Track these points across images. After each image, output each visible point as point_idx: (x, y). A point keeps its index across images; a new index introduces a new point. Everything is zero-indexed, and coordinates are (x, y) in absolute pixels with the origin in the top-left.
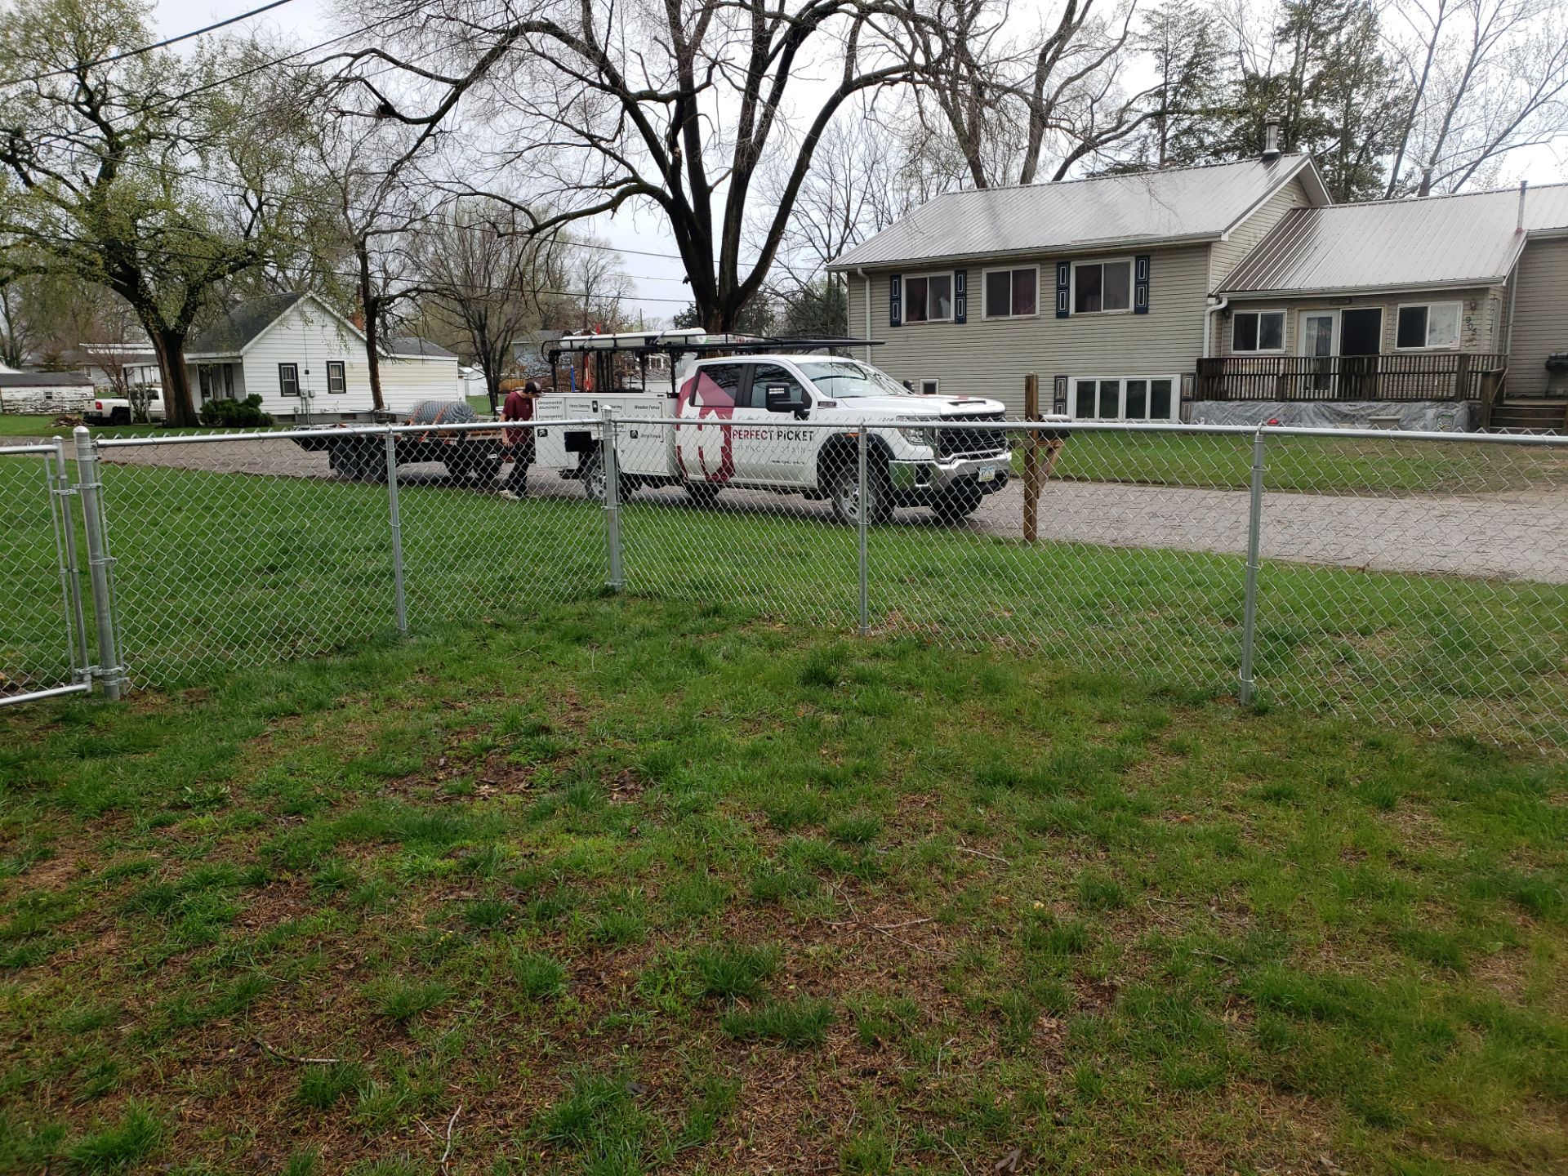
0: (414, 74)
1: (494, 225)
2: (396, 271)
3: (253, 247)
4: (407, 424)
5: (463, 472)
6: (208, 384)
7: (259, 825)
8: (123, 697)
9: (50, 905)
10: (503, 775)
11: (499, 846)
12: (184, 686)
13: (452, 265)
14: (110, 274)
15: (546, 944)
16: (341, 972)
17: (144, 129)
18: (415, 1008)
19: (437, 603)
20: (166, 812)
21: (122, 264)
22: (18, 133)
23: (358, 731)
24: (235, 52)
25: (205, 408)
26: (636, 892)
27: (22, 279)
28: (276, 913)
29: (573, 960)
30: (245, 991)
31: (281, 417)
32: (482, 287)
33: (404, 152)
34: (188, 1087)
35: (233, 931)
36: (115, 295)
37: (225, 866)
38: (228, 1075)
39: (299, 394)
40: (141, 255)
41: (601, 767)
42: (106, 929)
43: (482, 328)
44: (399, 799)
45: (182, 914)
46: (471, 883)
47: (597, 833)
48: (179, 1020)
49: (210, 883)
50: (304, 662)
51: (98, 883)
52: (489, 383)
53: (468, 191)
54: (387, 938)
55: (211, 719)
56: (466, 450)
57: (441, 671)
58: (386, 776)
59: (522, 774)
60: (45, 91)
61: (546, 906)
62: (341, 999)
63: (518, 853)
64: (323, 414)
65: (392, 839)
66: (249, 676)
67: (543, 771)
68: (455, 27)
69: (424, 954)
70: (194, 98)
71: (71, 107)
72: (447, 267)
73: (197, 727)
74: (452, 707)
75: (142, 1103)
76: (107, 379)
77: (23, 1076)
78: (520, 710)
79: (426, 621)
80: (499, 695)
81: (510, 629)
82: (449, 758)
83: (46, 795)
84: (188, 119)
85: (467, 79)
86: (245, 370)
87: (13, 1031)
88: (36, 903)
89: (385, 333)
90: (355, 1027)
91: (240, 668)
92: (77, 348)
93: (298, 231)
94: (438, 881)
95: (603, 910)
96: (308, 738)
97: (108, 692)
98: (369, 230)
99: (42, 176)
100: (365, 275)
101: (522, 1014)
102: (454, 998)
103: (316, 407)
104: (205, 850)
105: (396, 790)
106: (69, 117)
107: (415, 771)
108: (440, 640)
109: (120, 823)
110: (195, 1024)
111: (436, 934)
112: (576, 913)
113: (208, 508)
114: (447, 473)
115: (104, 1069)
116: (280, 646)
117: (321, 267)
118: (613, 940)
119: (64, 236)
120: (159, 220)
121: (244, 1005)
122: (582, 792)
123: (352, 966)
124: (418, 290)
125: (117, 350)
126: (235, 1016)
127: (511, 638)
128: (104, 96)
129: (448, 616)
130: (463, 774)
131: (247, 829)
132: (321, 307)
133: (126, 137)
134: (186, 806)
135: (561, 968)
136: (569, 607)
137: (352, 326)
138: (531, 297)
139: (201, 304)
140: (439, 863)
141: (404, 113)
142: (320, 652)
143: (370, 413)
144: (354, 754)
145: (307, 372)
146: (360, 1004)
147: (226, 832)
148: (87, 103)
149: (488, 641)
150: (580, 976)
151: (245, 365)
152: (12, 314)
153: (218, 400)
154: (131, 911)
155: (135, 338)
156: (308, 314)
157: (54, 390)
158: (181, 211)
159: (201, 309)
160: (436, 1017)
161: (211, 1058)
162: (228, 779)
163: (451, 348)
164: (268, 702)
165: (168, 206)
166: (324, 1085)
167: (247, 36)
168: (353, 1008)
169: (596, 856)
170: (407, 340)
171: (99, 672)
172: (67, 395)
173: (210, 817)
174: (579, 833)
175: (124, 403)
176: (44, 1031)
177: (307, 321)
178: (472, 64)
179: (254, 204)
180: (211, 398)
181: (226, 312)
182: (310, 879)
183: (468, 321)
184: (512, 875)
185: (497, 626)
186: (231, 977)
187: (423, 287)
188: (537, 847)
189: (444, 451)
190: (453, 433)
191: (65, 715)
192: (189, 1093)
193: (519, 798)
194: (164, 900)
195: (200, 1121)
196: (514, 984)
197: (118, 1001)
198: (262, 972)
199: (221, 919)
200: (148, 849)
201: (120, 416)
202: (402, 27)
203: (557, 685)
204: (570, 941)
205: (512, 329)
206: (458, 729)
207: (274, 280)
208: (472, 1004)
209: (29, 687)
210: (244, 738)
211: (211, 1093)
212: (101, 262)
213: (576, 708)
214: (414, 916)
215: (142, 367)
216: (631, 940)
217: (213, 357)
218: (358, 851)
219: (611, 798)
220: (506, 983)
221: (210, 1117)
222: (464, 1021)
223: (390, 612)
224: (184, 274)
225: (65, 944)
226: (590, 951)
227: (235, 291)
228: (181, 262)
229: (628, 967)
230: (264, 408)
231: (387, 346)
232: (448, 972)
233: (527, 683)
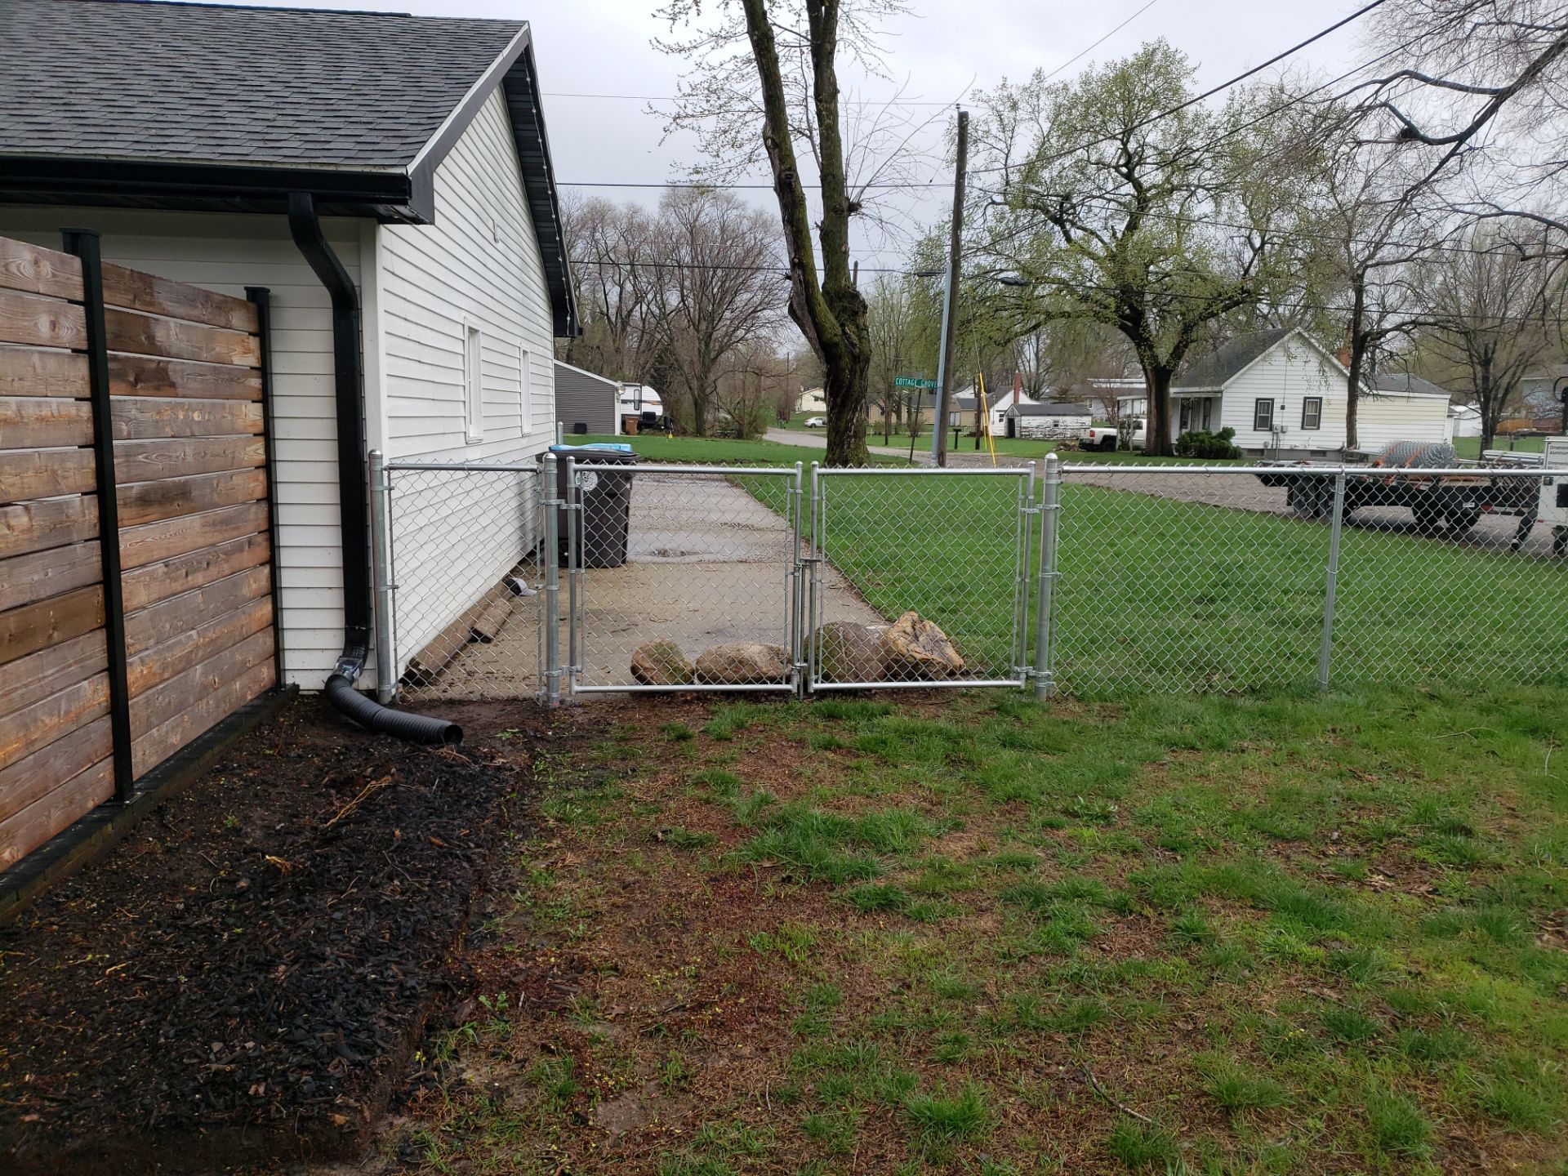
0: (1447, 90)
1: (1519, 248)
2: (1394, 305)
3: (1250, 285)
4: (1376, 465)
5: (1432, 521)
6: (1187, 418)
7: (1136, 852)
8: (1049, 698)
9: (951, 873)
10: (1403, 870)
11: (1379, 952)
12: (1100, 700)
13: (1461, 294)
14: (1120, 316)
15: (1416, 1088)
16: (1179, 1030)
17: (1169, 183)
18: (1245, 1102)
19: (1367, 660)
20: (1059, 814)
21: (1131, 307)
22: (1067, 197)
23: (1253, 780)
24: (1262, 99)
25: (1181, 439)
26: (1549, 1069)
27: (1052, 323)
28: (1131, 946)
29: (1446, 1121)
30: (1085, 1015)
31: (1250, 451)
32: (1494, 317)
33: (1422, 176)
34: (1017, 1087)
35: (1087, 949)
36: (1122, 335)
37: (1096, 884)
38: (1053, 1091)
39: (1271, 429)
40: (1148, 297)
41: (1533, 895)
42: (987, 910)
43: (1486, 362)
44: (1279, 865)
45: (1049, 918)
46: (1337, 982)
47: (1510, 975)
48: (1024, 1020)
49: (1079, 896)
50: (1215, 698)
51: (990, 865)
52: (1485, 424)
53: (1494, 211)
54: (1231, 1010)
55: (1117, 737)
56: (1440, 498)
57: (1355, 735)
58: (1273, 836)
59: (1426, 875)
60: (1093, 159)
61: (1423, 1043)
62: (1172, 1059)
63: (1402, 967)
64: (1292, 450)
65: (1261, 906)
66: (1160, 701)
67: (1452, 879)
68: (1506, 32)
69: (1267, 1044)
70: (1218, 149)
71: (1112, 170)
72: (1454, 298)
73: (1103, 740)
74: (1360, 778)
75: (978, 1085)
76: (1103, 410)
77: (897, 1019)
78: (1439, 799)
79: (1351, 677)
80: (1417, 776)
81: (1447, 704)
82: (1344, 833)
83: (970, 773)
84: (1209, 169)
85: (1510, 88)
86: (1224, 404)
87: (899, 976)
88: (941, 867)
89: (1373, 369)
90: (1179, 1094)
91: (1153, 691)
92: (1084, 382)
93: (1296, 267)
94: (1301, 968)
95: (1500, 1075)
96: (1202, 776)
97: (1035, 692)
98: (1370, 263)
99: (1080, 233)
100: (1359, 308)
101: (1367, 1161)
102: (1290, 1107)
103: (1286, 442)
104: (1083, 862)
105: (1278, 853)
106: (1110, 179)
107: (1302, 838)
108: (1361, 701)
109: (1020, 815)
110: (1035, 1028)
111: (1285, 1027)
112: (1461, 1065)
113: (1162, 535)
114: (1413, 519)
115: (957, 1040)
116: (1195, 678)
117: (1314, 304)
118: (1506, 1117)
119: (1088, 284)
120: (1167, 266)
121: (1082, 1027)
122: (1500, 919)
123: (1190, 1028)
124: (1415, 323)
125: (1116, 384)
126: (1071, 1035)
127: (1447, 715)
128: (1140, 157)
129: (1376, 677)
130: (1357, 855)
131: (1124, 853)
132: (1307, 343)
133: (1153, 191)
134: (1075, 815)
135: (1428, 1125)
136: (1529, 691)
137: (1335, 361)
138: (1554, 327)
139: (1192, 341)
140: (1305, 948)
141: (1430, 135)
142: (1233, 691)
143: (1340, 451)
144: (1243, 804)
145: (1283, 408)
146: (1190, 1072)
147: (1104, 850)
148: (1125, 165)
149: (1417, 712)
150: (1453, 1144)
151: (1224, 399)
152: (1041, 354)
153: (1194, 432)
154: (1009, 900)
155: (1133, 374)
156: (1292, 350)
157: (1061, 419)
158: (1188, 255)
159: (1192, 346)
160: (1266, 1120)
161: (1042, 1068)
162: (1118, 799)
163: (1443, 385)
164: (1172, 731)
165: (1177, 251)
166: (1134, 1144)
167: (1274, 81)
168: (1181, 1074)
169: (1503, 1005)
170: (1394, 375)
171: (1032, 673)
172: (1072, 424)
173: (1093, 831)
174: (1485, 968)
175: (1113, 432)
176: (922, 985)
177: (1290, 357)
178: (1520, 69)
179: (1257, 243)
180: (1188, 430)
181: (1215, 348)
182: (1170, 922)
183: (1471, 356)
184: (1391, 989)
185: (1432, 697)
186: (1077, 995)
187: (1421, 319)
188: (1427, 966)
189: (1413, 497)
190: (1427, 478)
191: (1000, 706)
192: (1017, 1093)
193: (1418, 902)
194: (1038, 899)
195: (1021, 1125)
196: (1365, 1120)
197: (983, 981)
198: (1104, 1000)
199: (1080, 935)
200: (1036, 846)
201: (1108, 443)
202: (1442, 41)
203: (1493, 781)
204: (1444, 1095)
205: (1525, 363)
206: (1361, 804)
207: (1265, 317)
208: (1310, 1122)
209: (979, 675)
210: (1142, 762)
211: (1034, 1102)
212: (1113, 306)
213: (1513, 813)
214: (1266, 997)
215: (1133, 400)
216: (1530, 1125)
217: (1195, 391)
218: (1223, 907)
219: (1540, 937)
220: (1356, 1116)
221: (1028, 1126)
222: (1296, 1138)
223: (1313, 661)
224: (1182, 314)
225: (954, 912)
226: (1472, 1119)
227: (1226, 329)
228: (1181, 302)
229: (1519, 1159)
230: (1235, 442)
231: (1370, 383)
232: (1290, 1074)
233: (1455, 770)
